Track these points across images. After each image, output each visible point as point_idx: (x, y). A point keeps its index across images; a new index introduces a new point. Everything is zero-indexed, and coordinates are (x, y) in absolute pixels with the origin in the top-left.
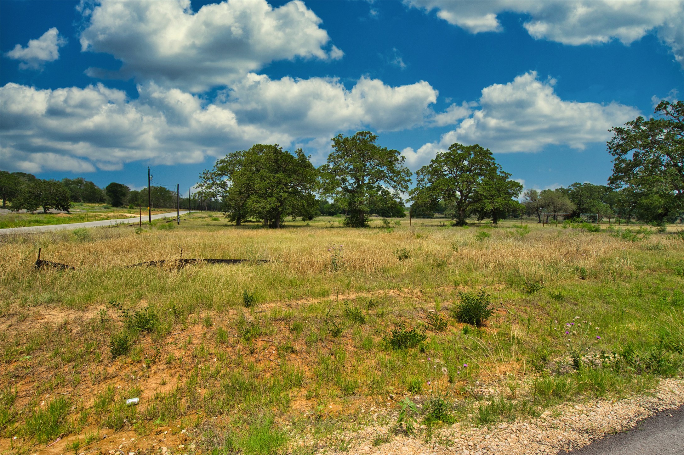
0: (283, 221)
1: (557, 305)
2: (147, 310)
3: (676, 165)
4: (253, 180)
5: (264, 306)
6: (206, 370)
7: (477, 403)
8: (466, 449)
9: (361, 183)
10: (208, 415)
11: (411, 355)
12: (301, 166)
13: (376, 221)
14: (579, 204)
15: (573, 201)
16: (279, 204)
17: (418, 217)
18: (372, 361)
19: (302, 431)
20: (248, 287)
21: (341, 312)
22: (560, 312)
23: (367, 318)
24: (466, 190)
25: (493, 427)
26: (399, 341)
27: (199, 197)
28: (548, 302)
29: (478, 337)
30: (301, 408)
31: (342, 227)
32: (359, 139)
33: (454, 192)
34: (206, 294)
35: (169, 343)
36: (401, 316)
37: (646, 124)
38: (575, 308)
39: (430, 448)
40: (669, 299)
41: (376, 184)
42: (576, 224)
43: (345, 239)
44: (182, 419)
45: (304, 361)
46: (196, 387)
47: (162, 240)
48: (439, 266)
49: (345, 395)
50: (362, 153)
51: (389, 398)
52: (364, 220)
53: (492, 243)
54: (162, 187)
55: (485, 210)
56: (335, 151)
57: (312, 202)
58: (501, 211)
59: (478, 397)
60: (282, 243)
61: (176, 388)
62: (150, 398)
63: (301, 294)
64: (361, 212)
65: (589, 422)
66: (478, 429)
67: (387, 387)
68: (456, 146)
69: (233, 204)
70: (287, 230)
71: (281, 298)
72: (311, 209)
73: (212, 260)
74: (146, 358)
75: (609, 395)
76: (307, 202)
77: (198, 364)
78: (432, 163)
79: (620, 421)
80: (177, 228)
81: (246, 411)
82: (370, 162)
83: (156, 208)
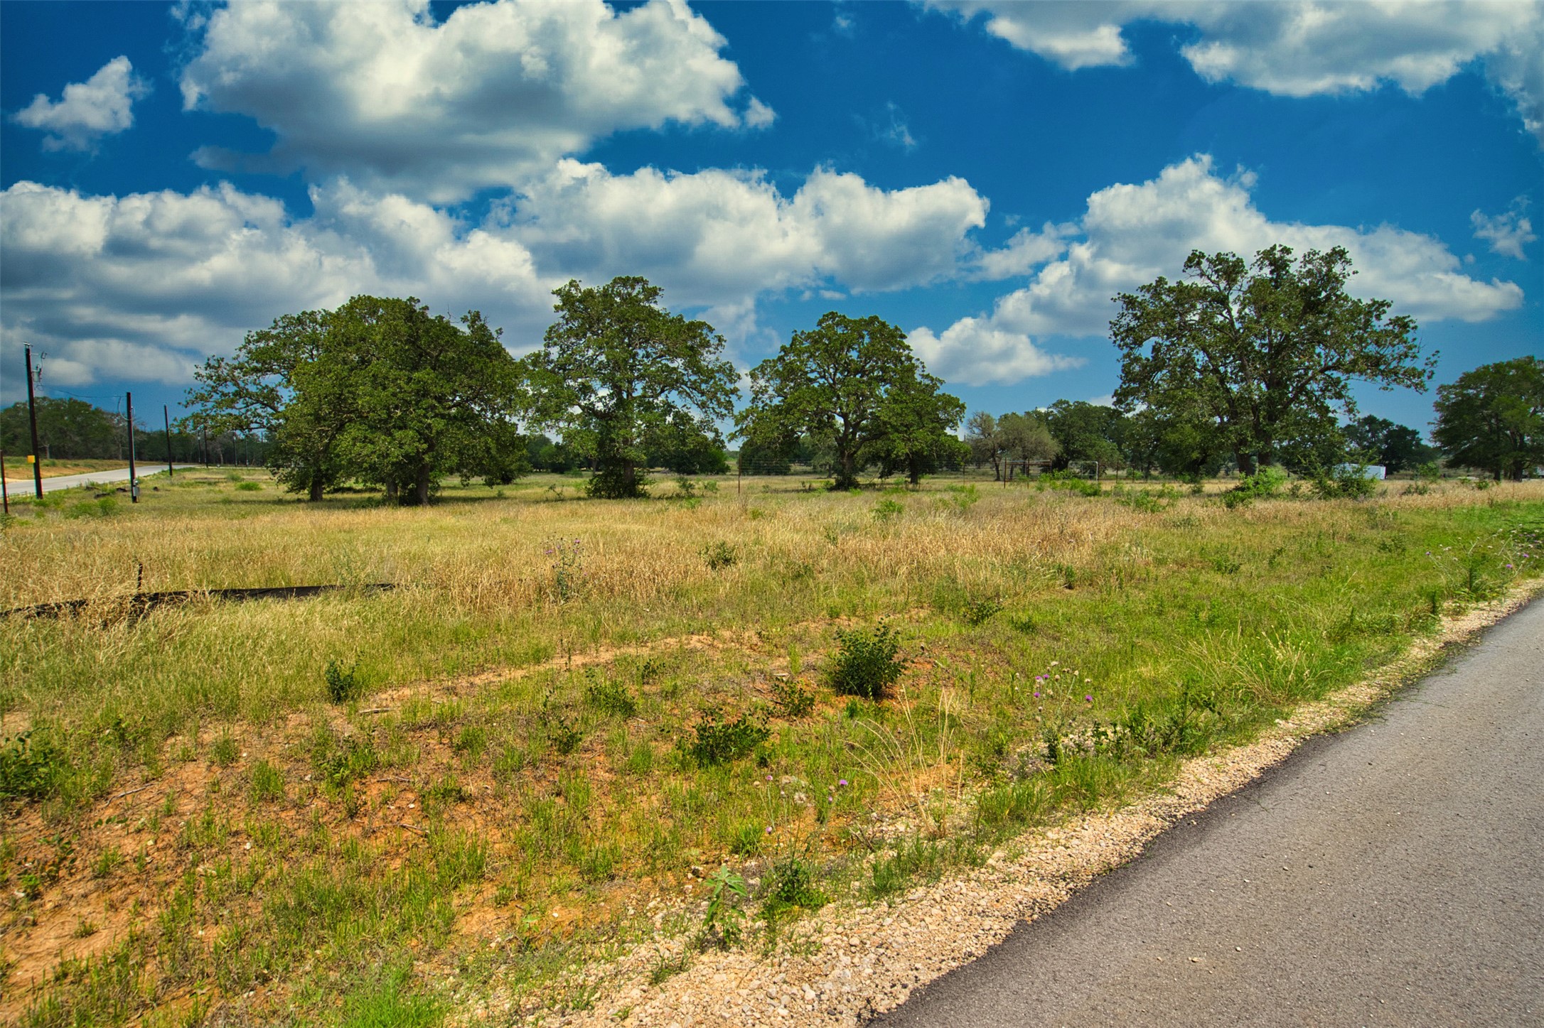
0: (438, 488)
1: (1025, 641)
2: (29, 741)
3: (1216, 371)
4: (351, 385)
5: (384, 696)
6: (219, 876)
7: (872, 856)
8: (845, 954)
9: (625, 395)
10: (227, 991)
11: (739, 775)
12: (478, 354)
13: (662, 482)
14: (1066, 442)
15: (1055, 436)
16: (425, 446)
17: (757, 471)
18: (653, 798)
19: (485, 982)
20: (339, 654)
21: (578, 695)
22: (1030, 655)
23: (640, 704)
24: (855, 412)
25: (898, 900)
26: (712, 746)
27: (195, 428)
28: (1009, 639)
29: (876, 721)
30: (483, 931)
31: (584, 499)
32: (619, 294)
33: (831, 417)
34: (218, 681)
35: (100, 822)
36: (716, 691)
37: (1170, 290)
38: (1055, 645)
39: (773, 965)
40: (1203, 615)
41: (660, 399)
42: (1059, 483)
43: (589, 526)
44: (146, 1016)
45: (489, 818)
46: (189, 924)
47: (77, 544)
48: (798, 576)
49: (590, 883)
50: (626, 327)
51: (690, 875)
52: (635, 480)
53: (906, 525)
54: (75, 402)
55: (894, 456)
56: (561, 321)
57: (507, 440)
58: (926, 457)
59: (873, 845)
60: (432, 541)
61: (127, 938)
62: (40, 981)
63: (481, 660)
64: (628, 463)
65: (1070, 859)
66: (870, 909)
67: (686, 850)
68: (833, 318)
69: (297, 445)
70: (449, 508)
71: (429, 674)
72: (508, 456)
73: (234, 591)
74: (25, 872)
75: (1103, 803)
76: (497, 440)
77: (195, 864)
78: (783, 354)
79: (1118, 848)
80: (130, 511)
81: (335, 963)
82: (645, 348)
83: (57, 458)
